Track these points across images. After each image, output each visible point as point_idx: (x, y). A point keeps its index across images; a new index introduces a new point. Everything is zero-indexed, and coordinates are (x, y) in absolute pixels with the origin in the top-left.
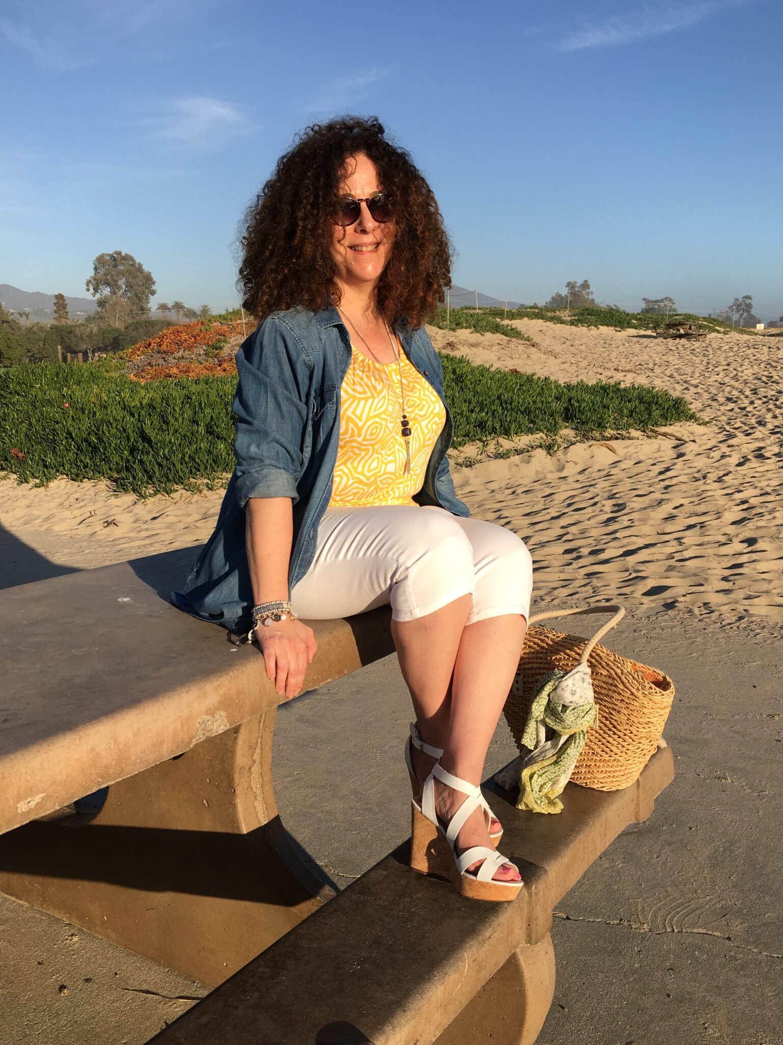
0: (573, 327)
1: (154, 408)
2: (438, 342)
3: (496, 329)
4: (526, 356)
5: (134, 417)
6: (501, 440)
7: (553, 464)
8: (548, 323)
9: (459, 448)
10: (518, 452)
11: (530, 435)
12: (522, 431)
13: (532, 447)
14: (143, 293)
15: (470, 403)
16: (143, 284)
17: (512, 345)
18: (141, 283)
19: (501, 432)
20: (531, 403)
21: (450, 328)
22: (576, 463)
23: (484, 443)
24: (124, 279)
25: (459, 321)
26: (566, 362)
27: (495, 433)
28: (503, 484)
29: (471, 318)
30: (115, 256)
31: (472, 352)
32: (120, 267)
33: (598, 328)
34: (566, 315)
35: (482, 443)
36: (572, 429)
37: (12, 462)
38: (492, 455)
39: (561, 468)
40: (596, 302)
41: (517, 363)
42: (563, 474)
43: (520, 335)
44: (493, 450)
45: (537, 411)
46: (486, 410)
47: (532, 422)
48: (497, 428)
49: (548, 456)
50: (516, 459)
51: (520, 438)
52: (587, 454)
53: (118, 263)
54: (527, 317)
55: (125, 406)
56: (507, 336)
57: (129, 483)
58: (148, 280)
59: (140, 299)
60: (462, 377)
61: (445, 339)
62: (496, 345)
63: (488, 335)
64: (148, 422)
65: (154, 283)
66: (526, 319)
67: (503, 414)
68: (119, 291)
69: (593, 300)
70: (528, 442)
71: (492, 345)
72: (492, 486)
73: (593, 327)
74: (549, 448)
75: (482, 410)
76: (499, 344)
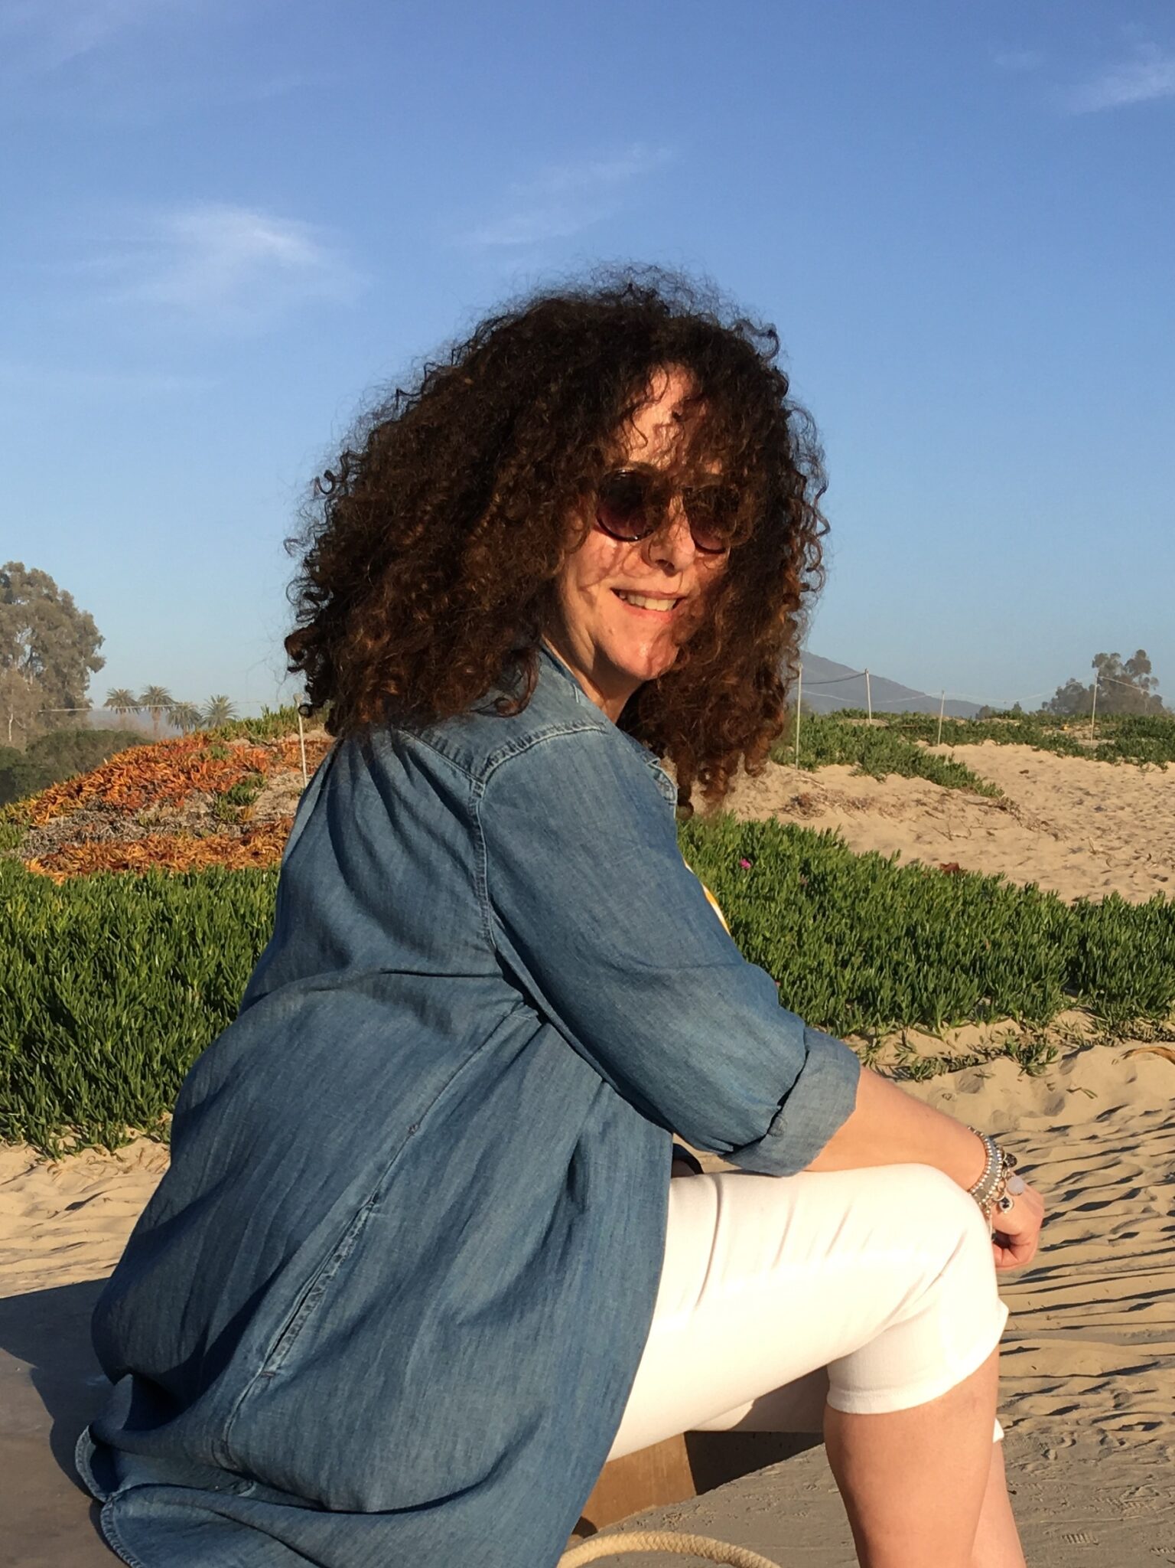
0: (1104, 764)
1: (83, 942)
2: (771, 795)
3: (914, 765)
4: (983, 832)
5: (33, 962)
6: (913, 1036)
7: (1035, 1095)
8: (1043, 754)
10: (952, 1065)
11: (982, 1024)
12: (962, 1015)
13: (987, 1054)
14: (74, 663)
15: (839, 944)
16: (74, 644)
17: (951, 806)
18: (69, 641)
19: (911, 1017)
20: (989, 947)
21: (801, 762)
22: (1091, 1095)
23: (871, 1042)
24: (29, 631)
25: (825, 747)
26: (1080, 849)
27: (898, 1018)
29: (854, 739)
30: (8, 574)
31: (853, 822)
32: (22, 602)
34: (1086, 734)
35: (866, 1042)
36: (1086, 1010)
38: (888, 1072)
39: (1056, 1106)
40: (1165, 704)
41: (960, 849)
42: (1058, 1121)
43: (973, 780)
44: (892, 1060)
45: (1002, 967)
46: (877, 962)
47: (988, 992)
48: (904, 1005)
49: (1025, 1076)
50: (946, 1081)
51: (958, 1030)
52: (1118, 1074)
53: (15, 590)
54: (994, 737)
55: (13, 934)
56: (939, 783)
57: (18, 1120)
58: (86, 634)
59: (65, 679)
60: (824, 880)
61: (789, 788)
62: (914, 804)
63: (895, 780)
64: (68, 976)
65: (99, 641)
66: (989, 743)
67: (919, 970)
68: (15, 658)
69: (1158, 699)
70: (977, 1042)
71: (903, 805)
73: (1152, 765)
74: (1028, 1057)
75: (868, 961)
76: (919, 802)
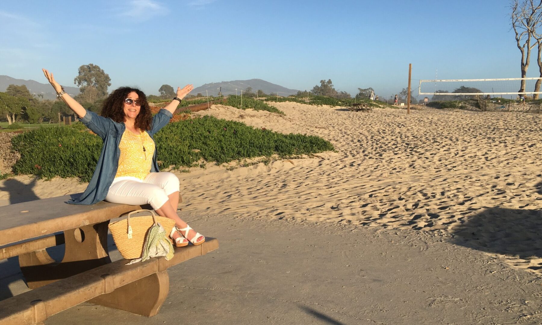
0: (310, 105)
4: (276, 121)
5: (90, 150)
6: (247, 159)
7: (266, 169)
8: (298, 104)
9: (228, 163)
10: (253, 164)
11: (259, 157)
12: (255, 155)
13: (259, 162)
14: (104, 85)
16: (104, 81)
17: (271, 116)
18: (103, 80)
19: (246, 156)
21: (242, 108)
22: (276, 168)
24: (94, 78)
25: (247, 105)
26: (294, 124)
27: (244, 156)
28: (244, 177)
29: (253, 104)
30: (90, 66)
32: (93, 72)
33: (322, 106)
34: (307, 100)
35: (238, 160)
36: (278, 154)
37: (35, 170)
38: (242, 165)
39: (269, 171)
42: (269, 173)
43: (278, 111)
44: (243, 164)
47: (261, 151)
48: (245, 154)
49: (265, 166)
50: (251, 167)
51: (254, 158)
52: (281, 165)
53: (91, 70)
55: (86, 145)
56: (270, 111)
57: (86, 178)
58: (107, 78)
59: (103, 88)
60: (238, 132)
61: (239, 113)
63: (261, 111)
65: (110, 79)
66: (287, 102)
68: (91, 84)
69: (334, 89)
70: (258, 160)
71: (262, 116)
72: (239, 178)
74: (266, 163)
76: (265, 115)
